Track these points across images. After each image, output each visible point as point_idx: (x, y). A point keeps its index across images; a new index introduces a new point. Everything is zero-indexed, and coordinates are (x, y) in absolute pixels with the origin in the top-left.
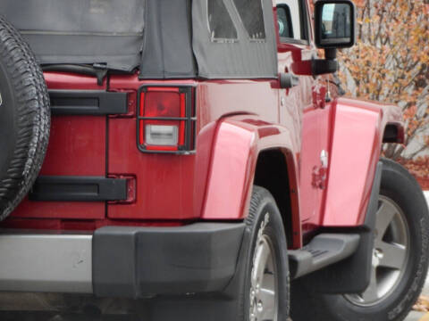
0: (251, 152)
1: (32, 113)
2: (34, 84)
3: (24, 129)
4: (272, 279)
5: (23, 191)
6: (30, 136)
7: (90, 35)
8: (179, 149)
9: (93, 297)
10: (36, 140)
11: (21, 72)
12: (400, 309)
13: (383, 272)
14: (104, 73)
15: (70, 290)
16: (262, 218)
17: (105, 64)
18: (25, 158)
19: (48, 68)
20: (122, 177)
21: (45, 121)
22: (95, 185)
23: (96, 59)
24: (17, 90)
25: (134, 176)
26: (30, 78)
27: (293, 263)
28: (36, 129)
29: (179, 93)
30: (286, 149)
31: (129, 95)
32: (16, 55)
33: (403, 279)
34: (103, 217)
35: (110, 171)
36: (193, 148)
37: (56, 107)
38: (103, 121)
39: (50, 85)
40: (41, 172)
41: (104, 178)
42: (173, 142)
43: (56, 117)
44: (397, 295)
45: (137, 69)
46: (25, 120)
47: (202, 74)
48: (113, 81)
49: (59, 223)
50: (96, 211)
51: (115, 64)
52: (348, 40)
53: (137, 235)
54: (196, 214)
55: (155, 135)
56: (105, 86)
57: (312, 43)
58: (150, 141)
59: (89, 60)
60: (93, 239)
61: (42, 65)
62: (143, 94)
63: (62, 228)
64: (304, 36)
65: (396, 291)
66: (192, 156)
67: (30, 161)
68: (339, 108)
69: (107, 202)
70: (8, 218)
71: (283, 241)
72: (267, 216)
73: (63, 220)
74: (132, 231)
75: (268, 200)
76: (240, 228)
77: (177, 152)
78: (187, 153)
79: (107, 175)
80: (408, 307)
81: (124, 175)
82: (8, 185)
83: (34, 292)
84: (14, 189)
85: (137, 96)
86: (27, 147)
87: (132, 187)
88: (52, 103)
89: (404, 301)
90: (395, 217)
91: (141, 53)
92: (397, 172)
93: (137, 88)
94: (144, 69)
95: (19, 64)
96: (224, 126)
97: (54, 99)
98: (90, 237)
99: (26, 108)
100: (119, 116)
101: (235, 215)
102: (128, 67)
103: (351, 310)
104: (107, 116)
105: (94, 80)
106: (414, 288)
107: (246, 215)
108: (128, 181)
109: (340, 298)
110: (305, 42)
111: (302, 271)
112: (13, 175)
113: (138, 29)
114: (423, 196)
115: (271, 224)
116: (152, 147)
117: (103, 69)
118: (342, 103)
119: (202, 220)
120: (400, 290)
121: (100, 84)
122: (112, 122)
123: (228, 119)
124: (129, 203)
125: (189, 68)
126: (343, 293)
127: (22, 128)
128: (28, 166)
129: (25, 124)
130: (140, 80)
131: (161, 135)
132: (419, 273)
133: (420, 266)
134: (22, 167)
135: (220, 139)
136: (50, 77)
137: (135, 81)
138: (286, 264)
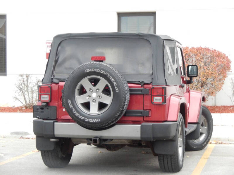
0: (179, 104)
1: (126, 94)
2: (126, 86)
3: (124, 98)
4: (181, 136)
5: (123, 113)
6: (125, 100)
7: (139, 74)
8: (162, 103)
9: (140, 141)
10: (127, 101)
11: (123, 83)
12: (205, 143)
13: (201, 134)
14: (143, 84)
15: (135, 139)
16: (180, 121)
17: (143, 81)
18: (124, 105)
19: (129, 83)
20: (147, 110)
21: (129, 96)
22: (141, 112)
23: (141, 80)
24: (122, 88)
25: (151, 110)
26: (125, 85)
27: (186, 132)
28: (127, 98)
29: (162, 89)
30: (185, 103)
31: (149, 89)
32: (122, 79)
33: (206, 136)
34: (142, 120)
35: (144, 109)
36: (166, 103)
37: (131, 92)
38: (143, 96)
39: (130, 87)
40: (127, 109)
41: (143, 110)
42: (161, 101)
43: (131, 94)
44: (204, 140)
45: (151, 83)
46: (124, 96)
47: (167, 84)
48: (145, 86)
49: (131, 122)
50: (141, 119)
51: (146, 82)
52: (196, 75)
53: (153, 125)
54: (166, 120)
55: (156, 99)
56: (143, 87)
57: (186, 76)
58: (155, 101)
59: (139, 80)
60: (141, 126)
61: (127, 82)
62: (153, 89)
63: (132, 123)
64: (184, 74)
65: (204, 139)
66: (165, 105)
67: (125, 106)
68: (191, 92)
69: (144, 117)
70: (119, 120)
71: (184, 126)
72: (181, 120)
73: (132, 121)
74: (151, 124)
75: (181, 116)
76: (177, 123)
77: (162, 104)
78: (164, 104)
79: (144, 110)
80: (207, 143)
81: (148, 110)
82: (120, 112)
83: (124, 139)
84: (121, 113)
85: (151, 89)
86: (125, 103)
87: (150, 113)
88: (130, 92)
89: (206, 141)
90: (204, 120)
91: (152, 79)
92: (205, 109)
93: (151, 87)
94: (153, 82)
95: (123, 81)
96: (172, 97)
97: (130, 90)
98: (140, 125)
99: (124, 93)
100: (147, 95)
101: (175, 120)
102: (149, 82)
103: (194, 144)
104: (144, 95)
105: (140, 86)
106: (209, 138)
107: (178, 120)
108: (149, 111)
109: (191, 140)
110: (185, 76)
111: (187, 134)
112: (121, 110)
113: (151, 72)
114: (211, 115)
115: (182, 122)
116: (155, 102)
117: (143, 83)
118: (191, 91)
119: (167, 121)
120: (205, 139)
121: (142, 86)
122: (145, 96)
123: (172, 95)
124: (150, 117)
125: (165, 82)
126: (192, 139)
127: (123, 98)
128: (125, 107)
129: (124, 97)
130: (152, 85)
131: (157, 99)
132: (210, 134)
133: (210, 132)
134: (123, 108)
135: (171, 99)
136: (130, 85)
137: (151, 86)
138: (184, 132)
